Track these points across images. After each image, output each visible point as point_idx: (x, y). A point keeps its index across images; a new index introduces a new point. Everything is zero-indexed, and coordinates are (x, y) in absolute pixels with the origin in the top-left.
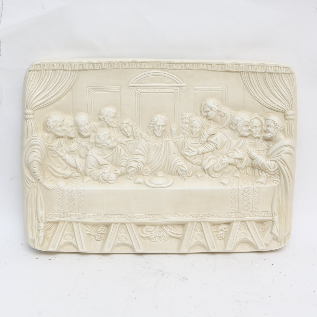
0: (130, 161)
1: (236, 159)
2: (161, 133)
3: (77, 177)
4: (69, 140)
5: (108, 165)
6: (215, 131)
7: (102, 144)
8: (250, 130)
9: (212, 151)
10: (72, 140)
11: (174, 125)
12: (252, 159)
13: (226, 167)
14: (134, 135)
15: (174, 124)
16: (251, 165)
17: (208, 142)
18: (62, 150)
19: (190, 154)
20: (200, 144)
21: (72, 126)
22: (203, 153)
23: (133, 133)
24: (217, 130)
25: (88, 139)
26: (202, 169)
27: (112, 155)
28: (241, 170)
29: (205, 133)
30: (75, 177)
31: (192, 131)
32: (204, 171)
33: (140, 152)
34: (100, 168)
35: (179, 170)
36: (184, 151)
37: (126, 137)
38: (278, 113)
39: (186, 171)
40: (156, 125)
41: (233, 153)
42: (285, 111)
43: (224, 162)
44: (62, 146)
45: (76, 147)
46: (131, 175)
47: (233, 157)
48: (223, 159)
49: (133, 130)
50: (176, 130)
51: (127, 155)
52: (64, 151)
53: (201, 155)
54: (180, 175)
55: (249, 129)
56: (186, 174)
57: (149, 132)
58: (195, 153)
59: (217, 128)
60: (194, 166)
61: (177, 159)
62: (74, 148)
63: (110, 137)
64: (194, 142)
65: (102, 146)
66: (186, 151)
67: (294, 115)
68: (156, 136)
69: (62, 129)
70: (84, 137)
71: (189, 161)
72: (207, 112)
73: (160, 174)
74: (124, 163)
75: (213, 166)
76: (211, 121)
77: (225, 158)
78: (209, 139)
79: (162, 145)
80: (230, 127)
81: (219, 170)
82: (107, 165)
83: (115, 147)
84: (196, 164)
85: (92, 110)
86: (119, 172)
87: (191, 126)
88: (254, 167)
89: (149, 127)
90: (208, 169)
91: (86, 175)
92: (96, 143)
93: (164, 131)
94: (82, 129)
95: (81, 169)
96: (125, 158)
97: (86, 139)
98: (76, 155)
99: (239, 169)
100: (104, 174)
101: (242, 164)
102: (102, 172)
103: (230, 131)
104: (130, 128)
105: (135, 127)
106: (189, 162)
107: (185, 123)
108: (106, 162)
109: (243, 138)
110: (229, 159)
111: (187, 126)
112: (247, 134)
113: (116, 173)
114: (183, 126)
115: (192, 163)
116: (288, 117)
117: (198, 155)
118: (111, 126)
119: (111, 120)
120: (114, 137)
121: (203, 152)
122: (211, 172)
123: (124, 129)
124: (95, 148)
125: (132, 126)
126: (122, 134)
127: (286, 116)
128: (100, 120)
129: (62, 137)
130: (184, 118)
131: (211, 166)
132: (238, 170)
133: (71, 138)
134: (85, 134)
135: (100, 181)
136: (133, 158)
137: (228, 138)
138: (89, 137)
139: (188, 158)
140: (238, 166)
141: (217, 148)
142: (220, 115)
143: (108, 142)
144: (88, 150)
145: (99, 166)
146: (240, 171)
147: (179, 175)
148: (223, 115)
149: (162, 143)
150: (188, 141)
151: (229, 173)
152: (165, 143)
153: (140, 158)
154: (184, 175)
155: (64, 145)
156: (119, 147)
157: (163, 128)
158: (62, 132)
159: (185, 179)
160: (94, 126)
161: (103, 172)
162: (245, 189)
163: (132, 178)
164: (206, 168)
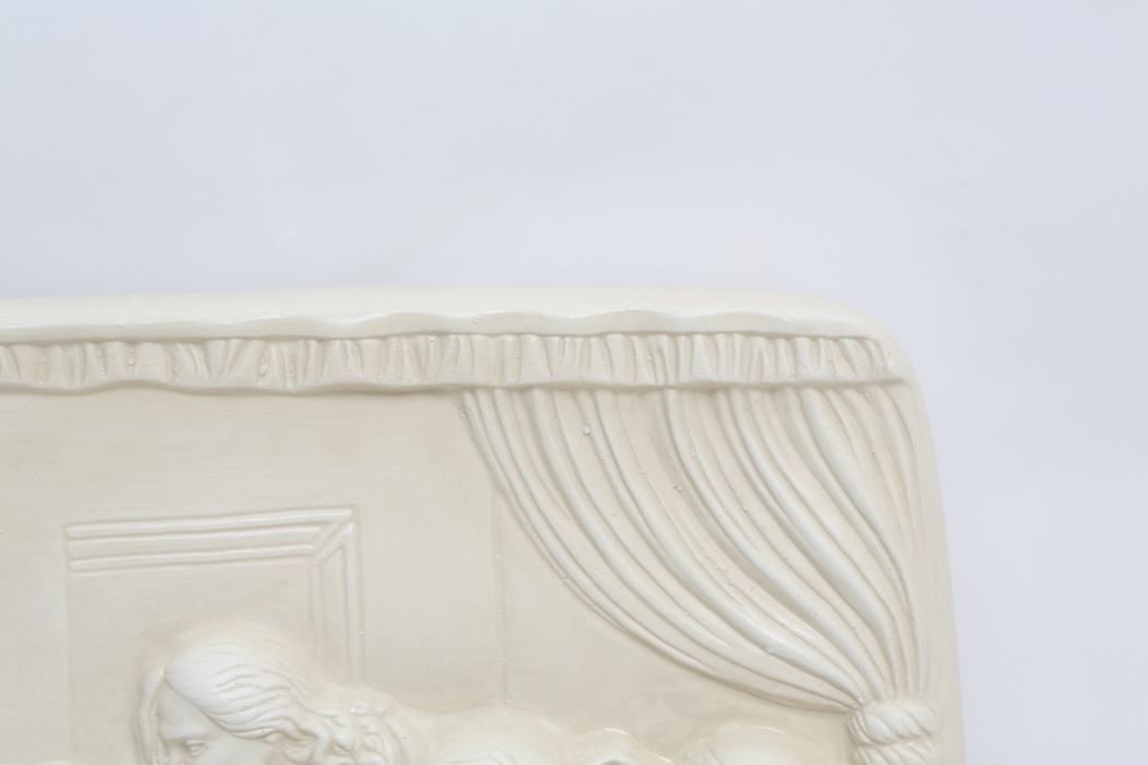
38: (796, 719)
42: (850, 701)
67: (928, 734)
72: (185, 747)
116: (879, 758)
127: (864, 745)
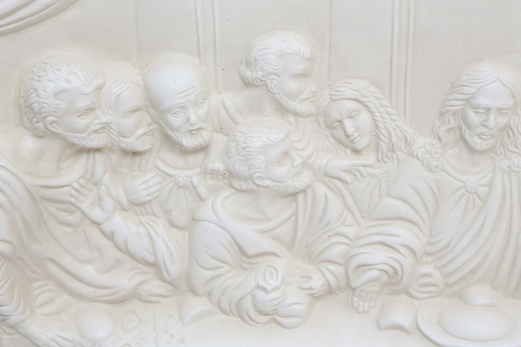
0: (362, 242)
2: (492, 136)
3: (160, 299)
4: (127, 160)
5: (276, 255)
7: (256, 181)
10: (138, 159)
14: (381, 143)
18: (99, 198)
21: (136, 110)
23: (377, 136)
25: (200, 157)
27: (293, 218)
30: (152, 299)
33: (404, 209)
34: (245, 265)
37: (349, 152)
40: (475, 108)
44: (97, 184)
45: (152, 189)
46: (363, 295)
49: (377, 127)
51: (350, 219)
52: (109, 203)
57: (442, 135)
62: (145, 192)
63: (286, 154)
65: (255, 187)
68: (471, 149)
69: (97, 122)
70: (184, 152)
73: (481, 295)
74: (340, 249)
79: (491, 185)
82: (273, 257)
83: (304, 191)
85: (215, 46)
86: (317, 283)
89: (442, 114)
91: (193, 291)
92: (231, 175)
94: (176, 120)
95: (174, 269)
96: (343, 229)
97: (192, 159)
98: (155, 215)
100: (260, 294)
102: (254, 284)
104: (364, 117)
105: (385, 115)
108: (267, 244)
113: (306, 286)
118: (290, 112)
119: (292, 86)
120: (305, 154)
123: (340, 122)
124: (229, 192)
125: (372, 110)
126: (332, 140)
128: (247, 84)
129: (97, 150)
133: (135, 154)
134: (188, 142)
135: (247, 318)
136: (373, 230)
138: (203, 149)
143: (281, 171)
144: (202, 199)
145: (244, 258)
149: (490, 175)
152: (506, 176)
153: (403, 233)
155: (106, 179)
156: (321, 189)
157: (503, 121)
158: (96, 131)
160: (225, 108)
161: (258, 287)
163: (367, 305)
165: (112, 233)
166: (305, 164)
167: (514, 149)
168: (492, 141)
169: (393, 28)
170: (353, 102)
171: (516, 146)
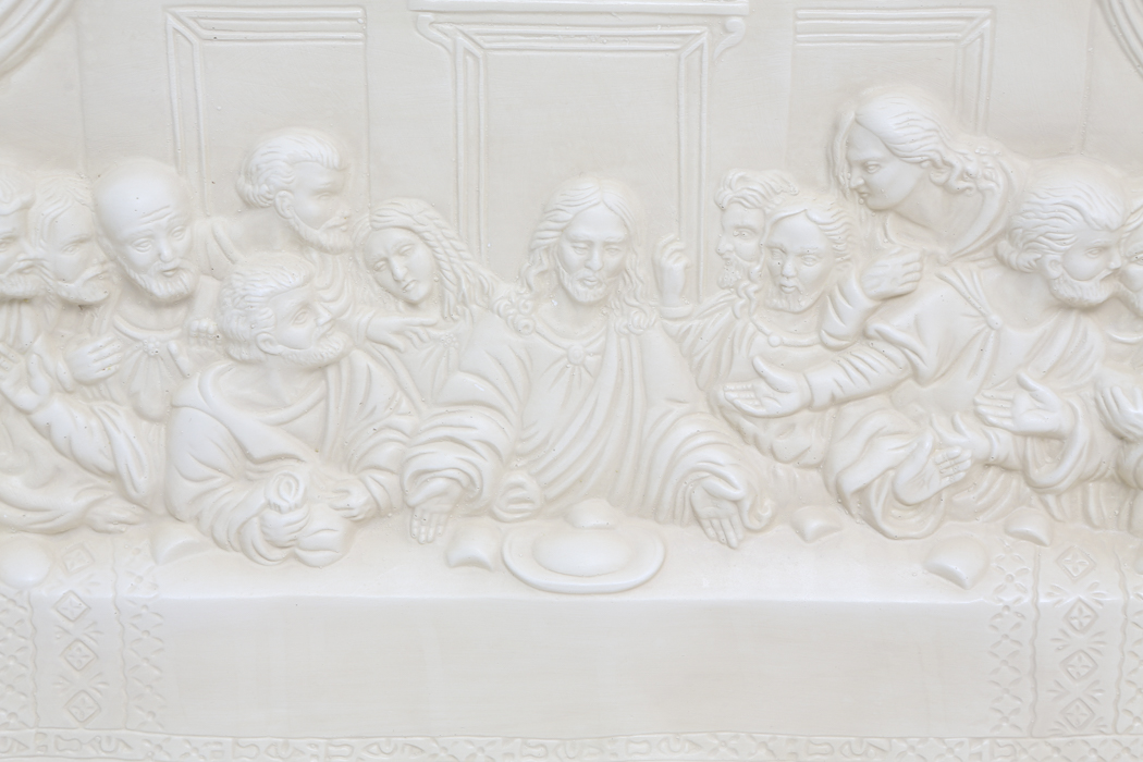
0: (423, 438)
1: (1026, 435)
2: (600, 283)
3: (123, 528)
4: (71, 318)
5: (298, 459)
6: (910, 277)
7: (263, 346)
8: (1118, 274)
9: (890, 389)
10: (88, 315)
11: (671, 242)
12: (1121, 438)
13: (965, 480)
14: (447, 292)
15: (672, 236)
16: (1111, 471)
17: (864, 335)
18: (29, 373)
19: (762, 405)
20: (818, 349)
21: (81, 241)
22: (837, 402)
23: (441, 281)
24: (921, 271)
25: (181, 312)
26: (827, 486)
27: (322, 404)
28: (1051, 499)
29: (854, 287)
30: (111, 527)
31: (776, 277)
32: (841, 499)
33: (482, 389)
34: (251, 475)
35: (698, 496)
36: (731, 386)
37: (401, 305)
39: (736, 502)
40: (574, 241)
41: (1008, 405)
43: (957, 451)
44: (24, 352)
45: (109, 360)
46: (426, 516)
47: (1008, 423)
48: (952, 437)
49: (440, 268)
50: (686, 267)
51: (405, 405)
52: (42, 381)
53: (824, 408)
54: (706, 523)
55: (1113, 265)
56: (736, 519)
57: (532, 280)
58: (790, 401)
59: (920, 260)
60: (781, 469)
61: (686, 429)
62: (98, 364)
63: (306, 307)
64: (787, 339)
65: (262, 356)
66: (739, 386)
68: (573, 301)
69: (22, 257)
70: (157, 304)
71: (756, 442)
72: (865, 166)
73: (593, 513)
74: (391, 448)
75: (892, 473)
76: (890, 220)
77: (963, 427)
78: (877, 325)
79: (602, 352)
80: (996, 255)
81: (928, 500)
82: (292, 462)
83: (336, 362)
84: (797, 460)
85: (199, 149)
86: (358, 499)
87: (771, 248)
88: (1134, 484)
89: (532, 251)
90: (862, 492)
91: (173, 515)
92: (225, 340)
93: (619, 272)
94: (141, 255)
95: (143, 482)
96: (396, 420)
97: (168, 315)
98: (114, 400)
99: (1040, 489)
100: (272, 515)
101: (1060, 462)
102: (263, 501)
103: (995, 274)
104: (421, 254)
105: (451, 251)
106: (754, 450)
107: (738, 228)
108: (282, 443)
109: (1073, 316)
110: (987, 436)
111: (749, 245)
112: (1095, 293)
113: (342, 504)
114: (726, 245)
115: (772, 452)
117: (806, 413)
118: (312, 245)
119: (313, 207)
120: (334, 307)
121: (839, 393)
122: (877, 509)
123: (386, 260)
124: (224, 364)
125: (432, 243)
126: (377, 288)
128: (249, 204)
129: (24, 301)
130: (731, 202)
131: (884, 473)
132: (1035, 499)
133: (83, 307)
134: (161, 288)
135: (253, 553)
136: (438, 421)
137: (983, 315)
138: (184, 300)
139: (748, 425)
140: (1035, 473)
141: (916, 374)
142: (944, 186)
143: (298, 331)
144: (184, 376)
145: (249, 464)
146: (1046, 505)
147: (697, 519)
148: (962, 184)
149: (603, 339)
150: (751, 328)
151: (982, 510)
152: (623, 340)
153: (481, 424)
154: (726, 523)
155: (38, 344)
156: (362, 360)
157: (613, 260)
158: (20, 271)
159: (734, 541)
160: (216, 238)
161: (270, 505)
162: (1075, 613)
163: (432, 531)
164: (852, 481)
165: (49, 426)
166: (336, 322)
167: (634, 302)
168: (601, 290)
169: (457, 126)
170: (404, 231)
171: (635, 298)
